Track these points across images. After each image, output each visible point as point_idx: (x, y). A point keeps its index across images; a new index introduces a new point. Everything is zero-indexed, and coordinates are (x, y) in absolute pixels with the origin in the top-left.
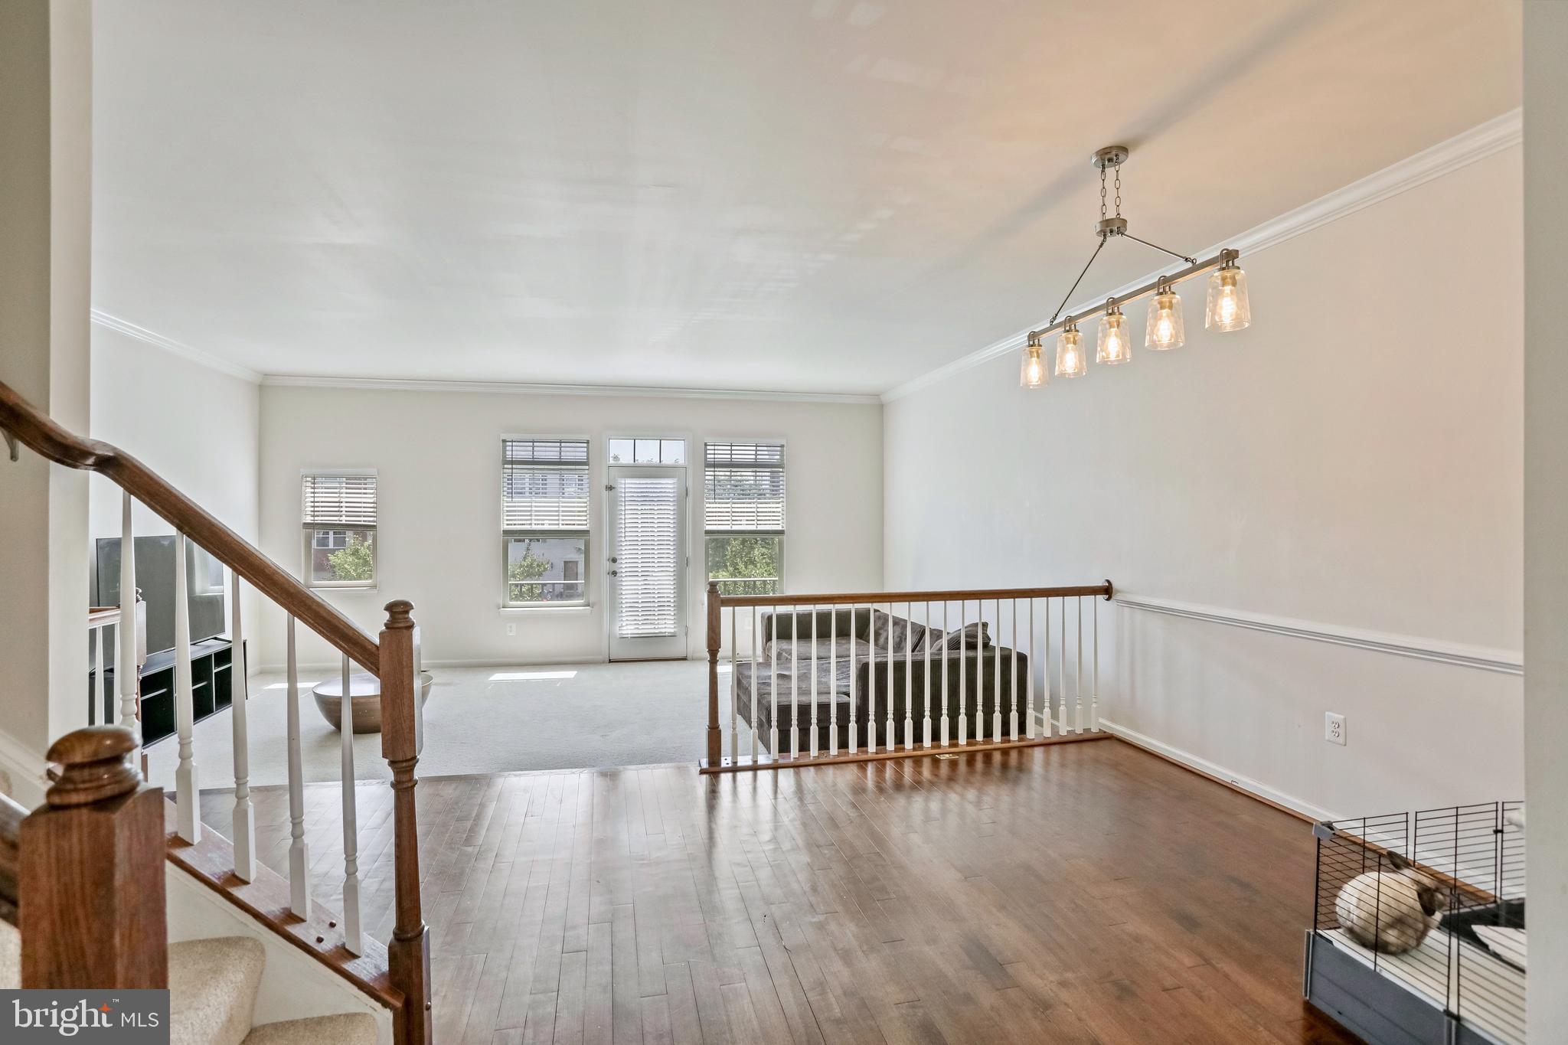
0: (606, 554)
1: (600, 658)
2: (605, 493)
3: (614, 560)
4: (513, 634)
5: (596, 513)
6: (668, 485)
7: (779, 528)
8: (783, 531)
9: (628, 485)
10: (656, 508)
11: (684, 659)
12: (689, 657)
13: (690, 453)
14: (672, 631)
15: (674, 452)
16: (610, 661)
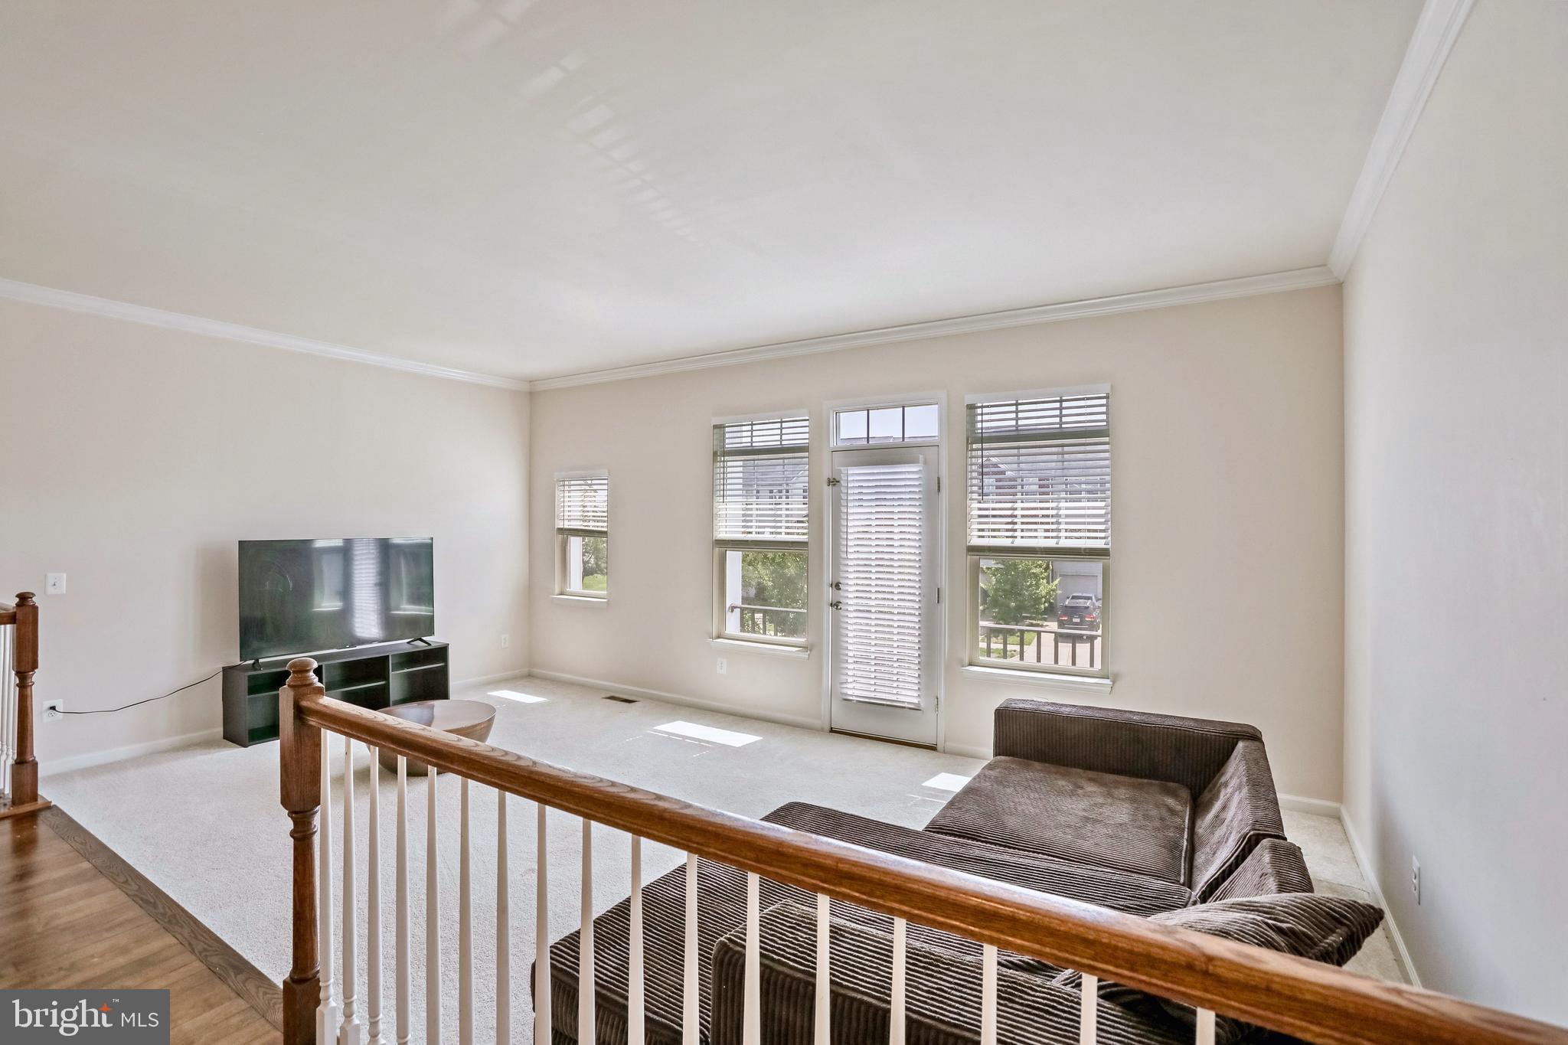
0: (828, 577)
1: (817, 723)
2: (828, 490)
3: (837, 586)
4: (724, 671)
5: (813, 518)
6: (910, 473)
7: (1099, 544)
8: (1107, 550)
9: (855, 476)
10: (896, 510)
11: (932, 748)
12: (939, 747)
13: (945, 421)
14: (916, 701)
15: (924, 423)
16: (832, 731)
